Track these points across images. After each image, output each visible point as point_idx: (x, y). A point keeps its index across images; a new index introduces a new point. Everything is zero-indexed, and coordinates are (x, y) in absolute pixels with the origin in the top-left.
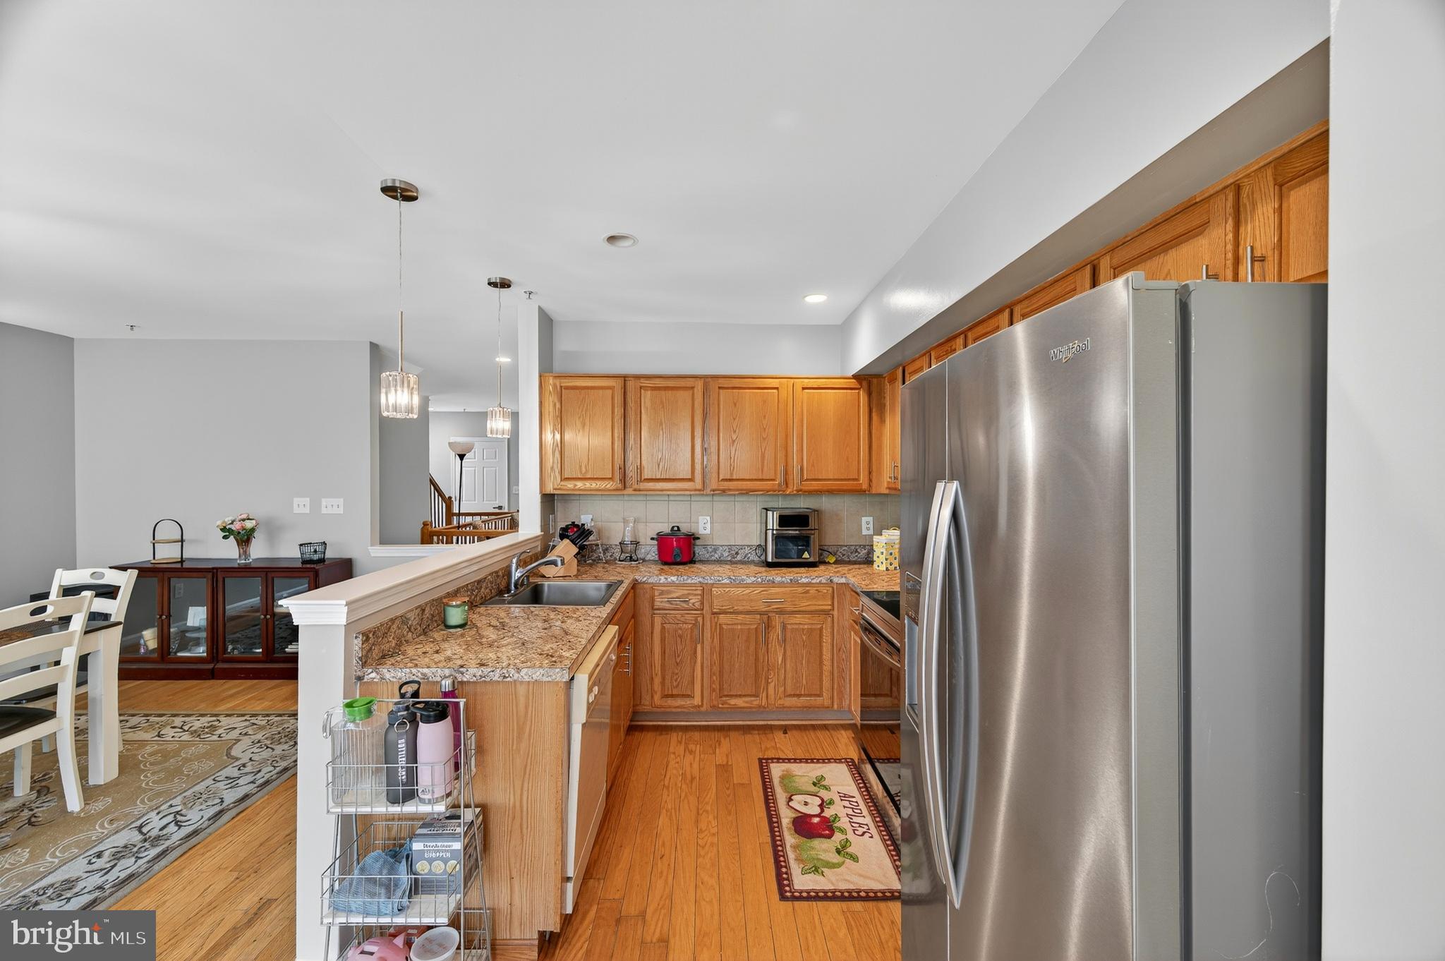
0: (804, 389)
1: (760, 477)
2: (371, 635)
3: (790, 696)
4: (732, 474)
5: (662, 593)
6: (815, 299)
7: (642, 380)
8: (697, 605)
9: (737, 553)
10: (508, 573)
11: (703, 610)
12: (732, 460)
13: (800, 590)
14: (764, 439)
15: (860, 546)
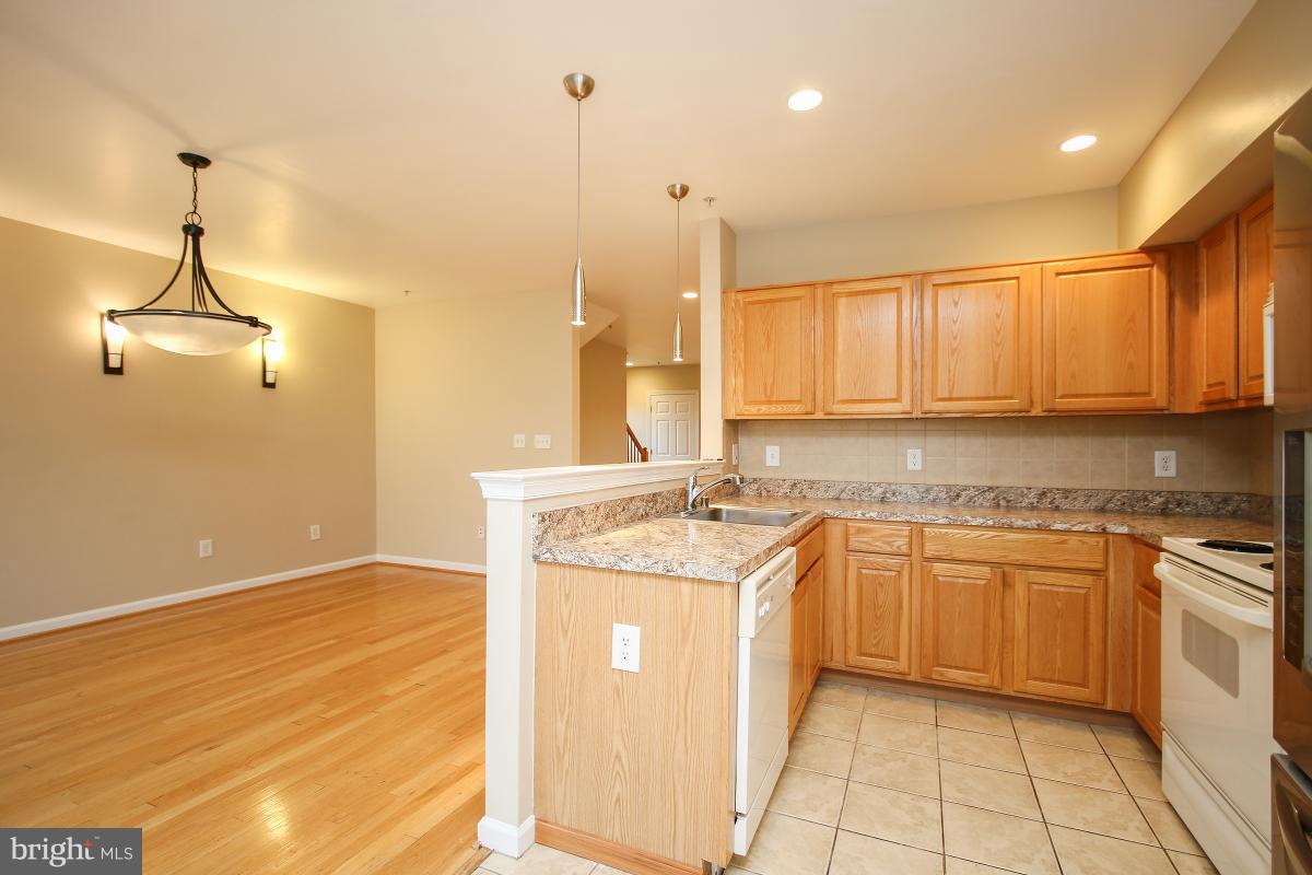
0: (1058, 274)
1: (992, 394)
2: (546, 517)
3: (1036, 679)
4: (951, 392)
5: (860, 531)
6: (1078, 143)
7: (835, 286)
8: (905, 549)
9: (958, 496)
10: (685, 493)
11: (910, 556)
12: (952, 373)
13: (1053, 538)
14: (998, 345)
15: (1152, 492)
